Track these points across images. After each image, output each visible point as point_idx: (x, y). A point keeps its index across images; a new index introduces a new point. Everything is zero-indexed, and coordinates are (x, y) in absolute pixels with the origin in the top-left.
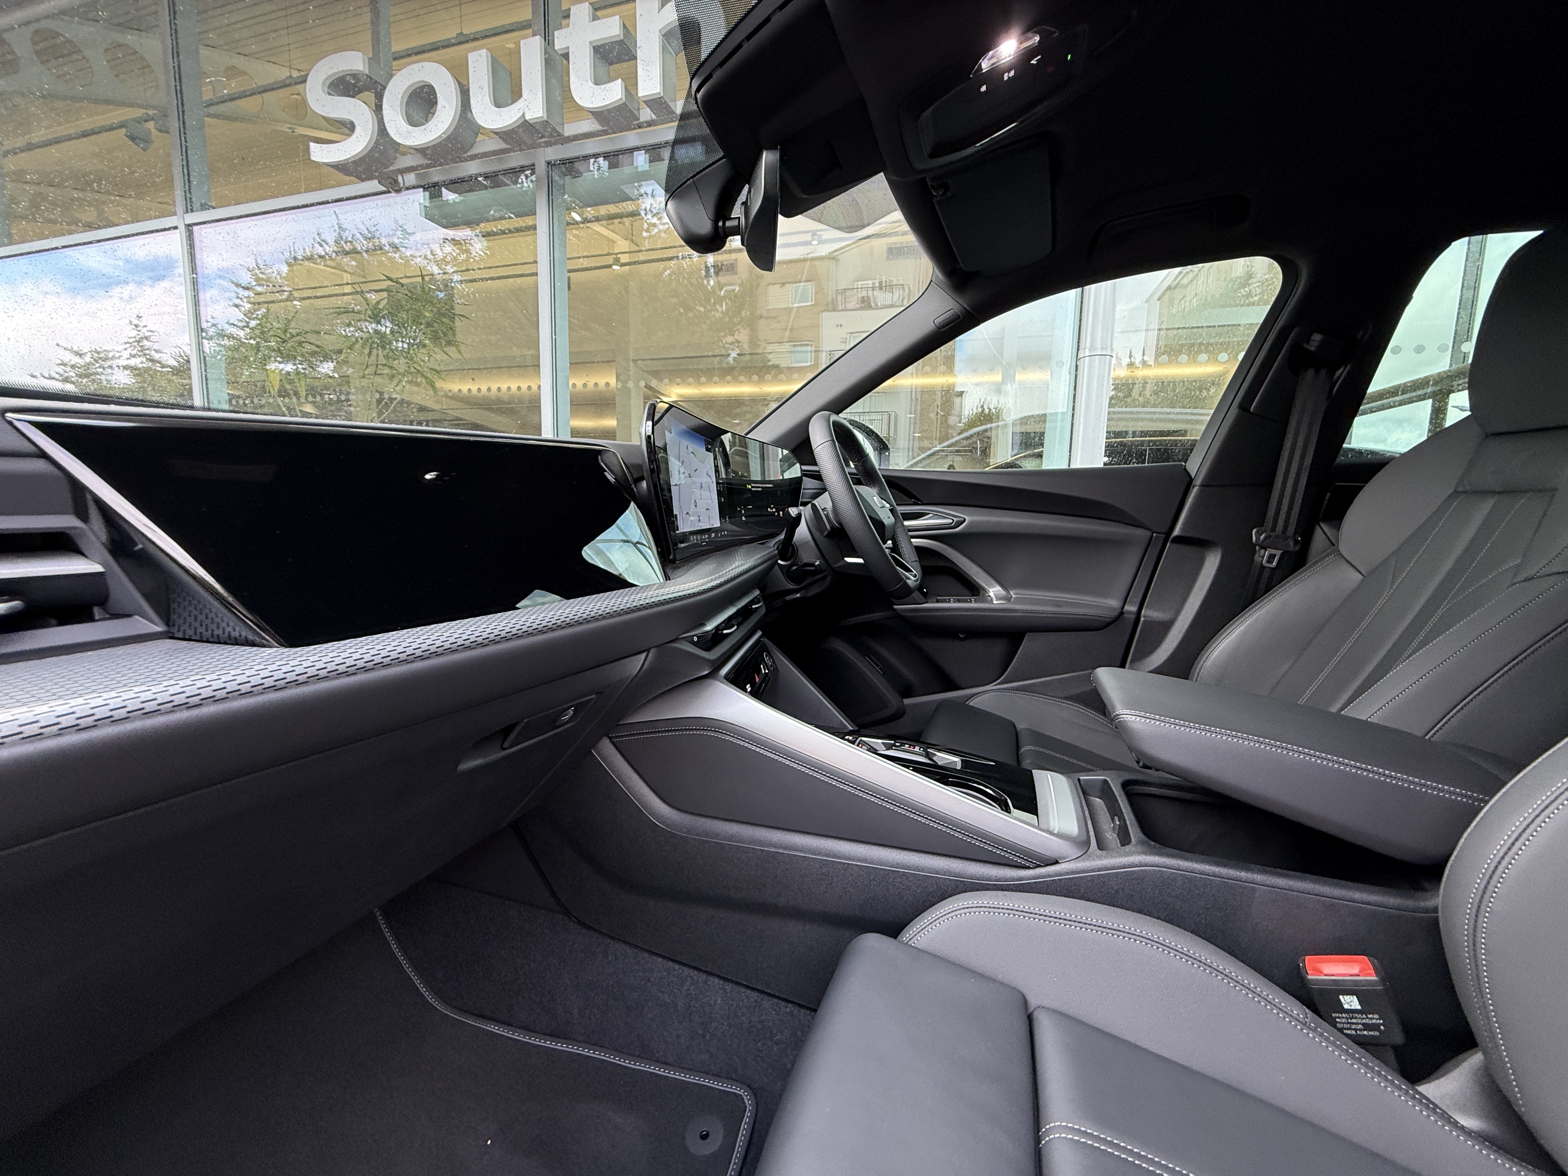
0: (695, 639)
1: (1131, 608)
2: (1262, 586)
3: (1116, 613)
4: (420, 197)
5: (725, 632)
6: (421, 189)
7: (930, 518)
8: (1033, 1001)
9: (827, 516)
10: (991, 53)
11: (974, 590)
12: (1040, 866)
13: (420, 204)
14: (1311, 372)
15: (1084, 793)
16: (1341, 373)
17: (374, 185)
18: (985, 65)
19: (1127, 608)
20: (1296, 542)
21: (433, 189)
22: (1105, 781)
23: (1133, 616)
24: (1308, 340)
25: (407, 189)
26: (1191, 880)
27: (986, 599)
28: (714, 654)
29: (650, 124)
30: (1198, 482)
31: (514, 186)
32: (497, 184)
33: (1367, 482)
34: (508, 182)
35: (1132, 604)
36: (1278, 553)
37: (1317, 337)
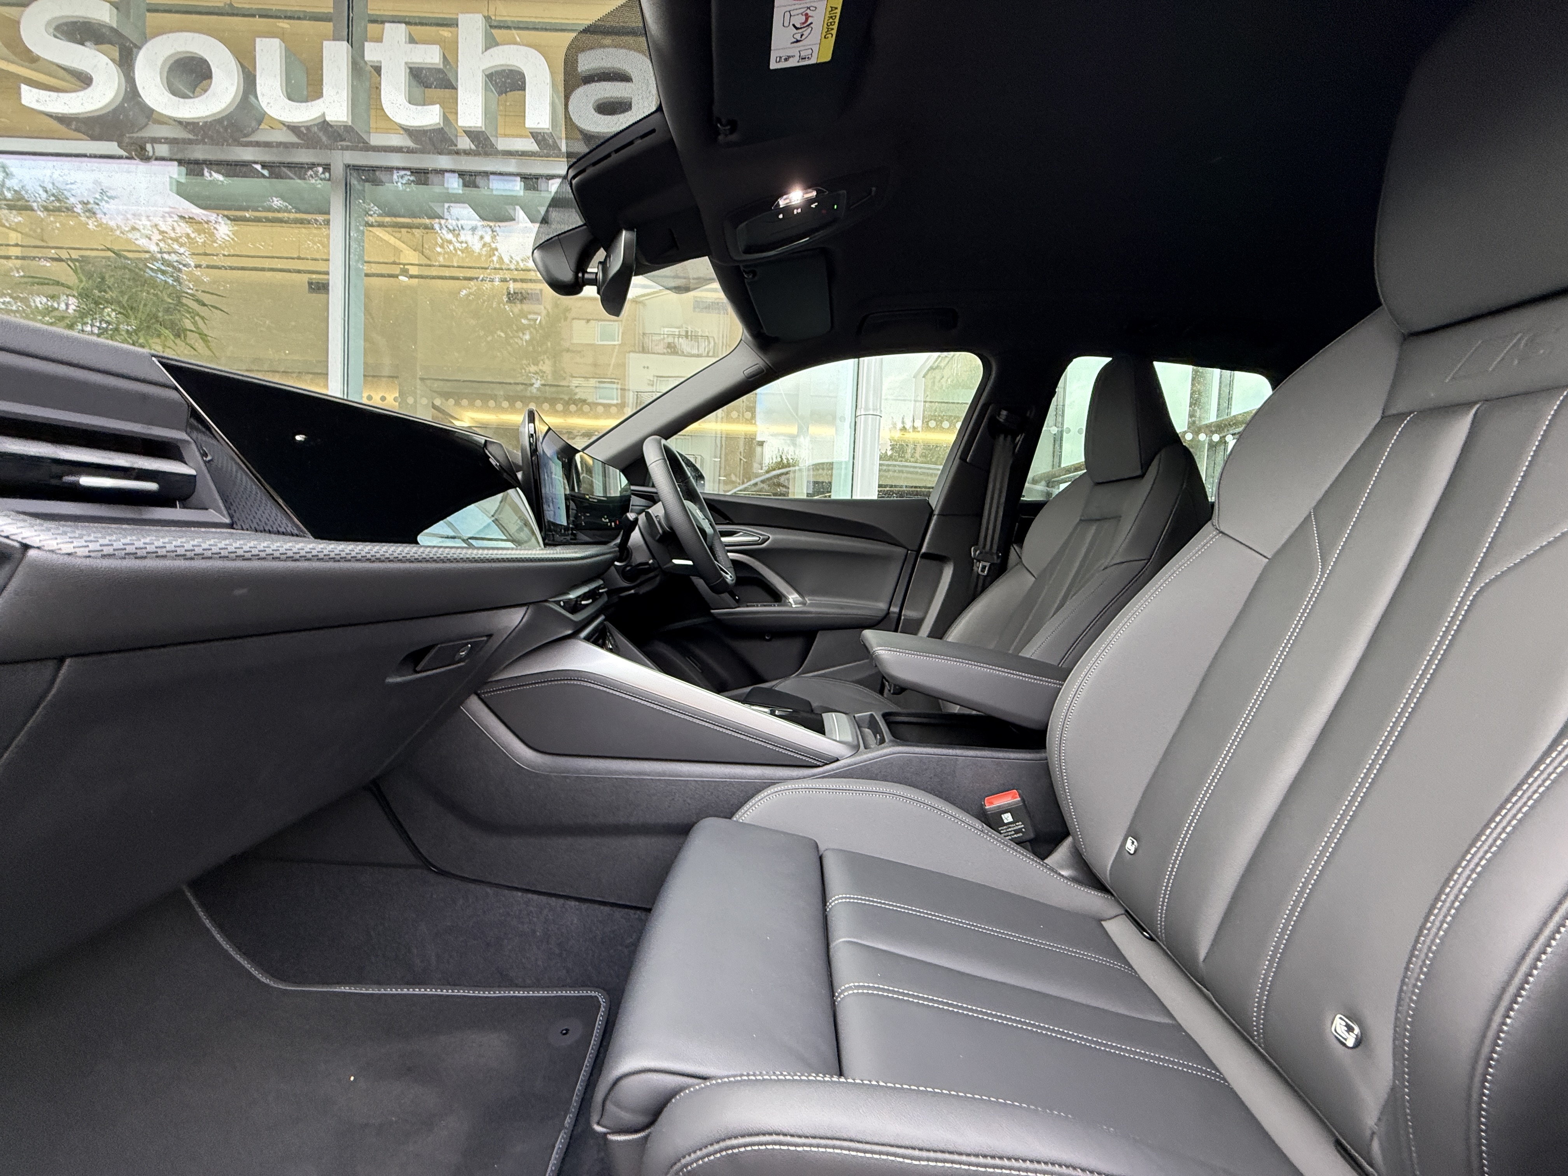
0: (562, 603)
1: (895, 609)
2: (979, 589)
3: (884, 613)
4: (174, 171)
5: (583, 602)
6: (176, 163)
7: (741, 536)
8: (822, 848)
9: (659, 522)
10: (785, 197)
11: (777, 597)
12: (826, 764)
13: (171, 178)
14: (1002, 437)
15: (859, 727)
16: (1019, 438)
17: (112, 147)
18: (782, 203)
19: (893, 609)
20: (998, 557)
21: (194, 167)
22: (872, 715)
23: (896, 616)
24: (999, 414)
25: (157, 159)
26: (921, 760)
27: (788, 604)
28: (578, 617)
29: (467, 153)
30: (936, 512)
31: (299, 181)
32: (279, 176)
33: (1036, 516)
34: (291, 175)
35: (896, 606)
36: (988, 564)
37: (1004, 413)
